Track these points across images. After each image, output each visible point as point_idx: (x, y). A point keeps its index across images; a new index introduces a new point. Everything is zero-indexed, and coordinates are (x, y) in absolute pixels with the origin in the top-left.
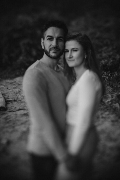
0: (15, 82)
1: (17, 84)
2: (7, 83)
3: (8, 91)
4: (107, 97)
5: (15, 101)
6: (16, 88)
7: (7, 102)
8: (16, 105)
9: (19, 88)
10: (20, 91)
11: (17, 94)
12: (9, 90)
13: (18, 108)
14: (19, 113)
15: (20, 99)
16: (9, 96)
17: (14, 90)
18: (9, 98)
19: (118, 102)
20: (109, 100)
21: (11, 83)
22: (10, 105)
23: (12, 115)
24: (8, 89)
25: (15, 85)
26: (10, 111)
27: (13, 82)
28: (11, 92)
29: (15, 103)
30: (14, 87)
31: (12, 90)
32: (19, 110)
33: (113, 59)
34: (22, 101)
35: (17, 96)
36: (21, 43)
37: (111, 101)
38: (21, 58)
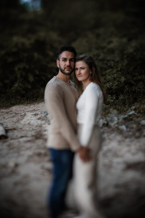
0: (11, 111)
1: (14, 113)
2: (3, 112)
3: (5, 120)
4: (113, 119)
5: (14, 129)
6: (13, 117)
7: (7, 131)
8: (16, 133)
9: (16, 117)
10: (18, 120)
11: (16, 123)
12: (7, 119)
13: (19, 136)
14: (22, 140)
15: (21, 128)
16: (7, 125)
17: (11, 119)
18: (7, 127)
19: (124, 124)
20: (115, 122)
21: (7, 113)
22: (10, 134)
23: (15, 142)
24: (5, 119)
25: (12, 114)
26: (12, 139)
27: (9, 112)
28: (8, 121)
29: (15, 131)
30: (11, 116)
31: (10, 119)
32: (22, 137)
33: (118, 81)
34: (23, 129)
35: (17, 125)
36: (16, 69)
37: (118, 123)
38: (16, 85)
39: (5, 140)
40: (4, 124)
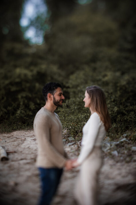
0: (12, 136)
1: (15, 138)
2: (5, 137)
3: (7, 144)
4: (106, 146)
5: (15, 152)
6: (14, 141)
7: (8, 153)
8: (17, 156)
9: (17, 141)
10: (19, 144)
11: (16, 146)
12: (8, 143)
13: (20, 158)
14: (22, 162)
15: (21, 151)
16: (8, 149)
17: (13, 143)
18: (9, 150)
19: (116, 150)
20: (108, 148)
21: (8, 137)
22: (11, 156)
23: (15, 164)
24: (6, 142)
25: (13, 139)
26: (13, 161)
27: (10, 136)
28: (10, 145)
29: (16, 154)
30: (12, 140)
31: (11, 143)
32: (22, 159)
33: (112, 111)
34: (23, 152)
35: (17, 148)
37: (110, 149)
39: (6, 162)
40: (5, 147)
